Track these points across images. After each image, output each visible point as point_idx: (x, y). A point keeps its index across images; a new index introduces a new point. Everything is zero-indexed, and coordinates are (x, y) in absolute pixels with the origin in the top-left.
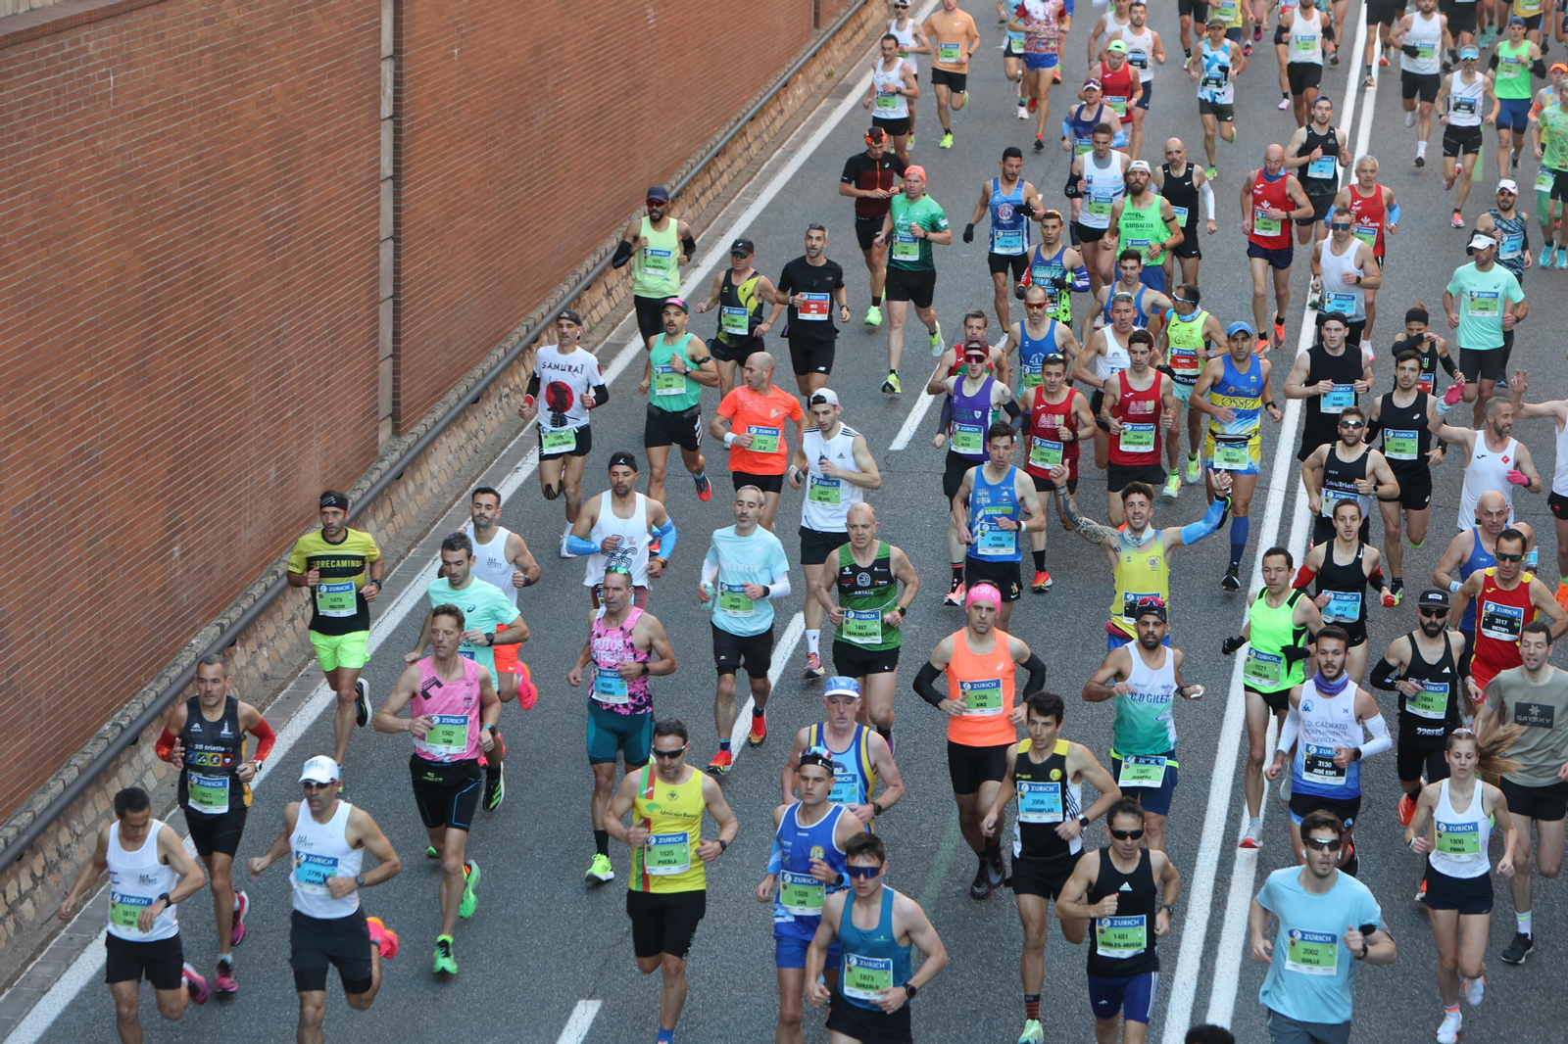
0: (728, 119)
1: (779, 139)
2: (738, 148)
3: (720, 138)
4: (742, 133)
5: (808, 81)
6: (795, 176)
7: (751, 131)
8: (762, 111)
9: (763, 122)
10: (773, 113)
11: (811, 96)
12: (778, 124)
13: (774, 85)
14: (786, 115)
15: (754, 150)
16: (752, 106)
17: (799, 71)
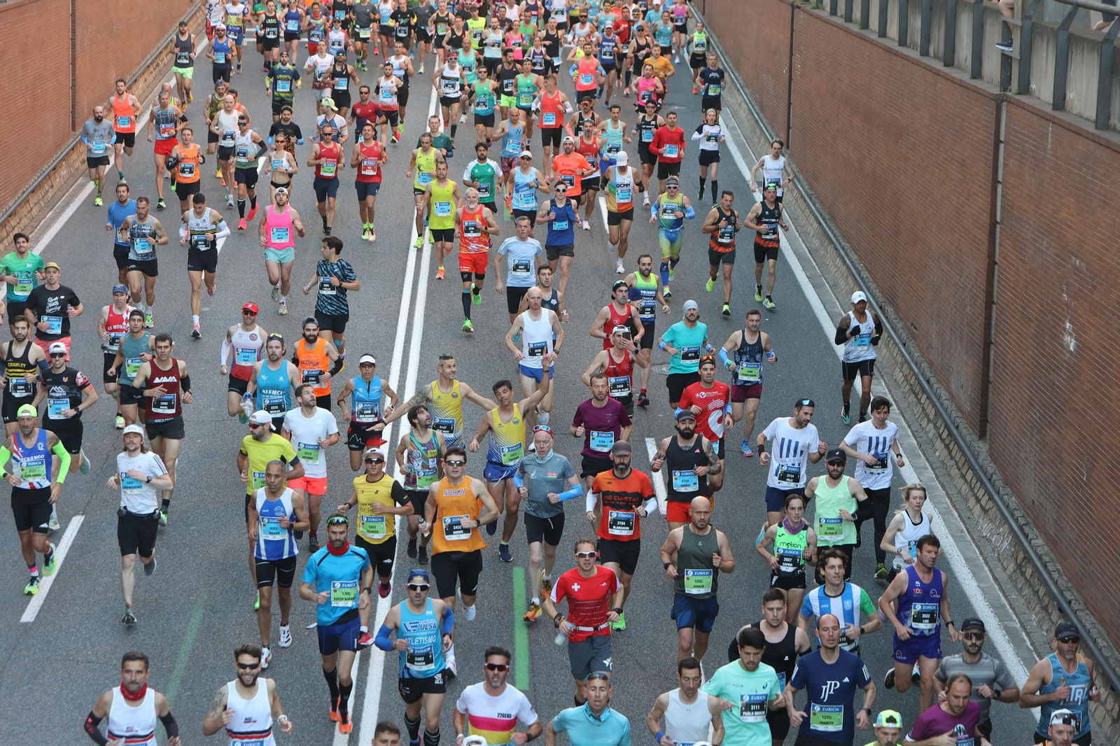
0: (17, 192)
1: (51, 205)
2: (24, 210)
3: (12, 204)
4: (26, 201)
5: (69, 166)
6: (63, 228)
7: (33, 200)
8: (39, 186)
9: (41, 193)
10: (47, 187)
11: (72, 175)
12: (50, 195)
13: (47, 168)
14: (55, 189)
15: (35, 212)
16: (33, 183)
17: (63, 159)
